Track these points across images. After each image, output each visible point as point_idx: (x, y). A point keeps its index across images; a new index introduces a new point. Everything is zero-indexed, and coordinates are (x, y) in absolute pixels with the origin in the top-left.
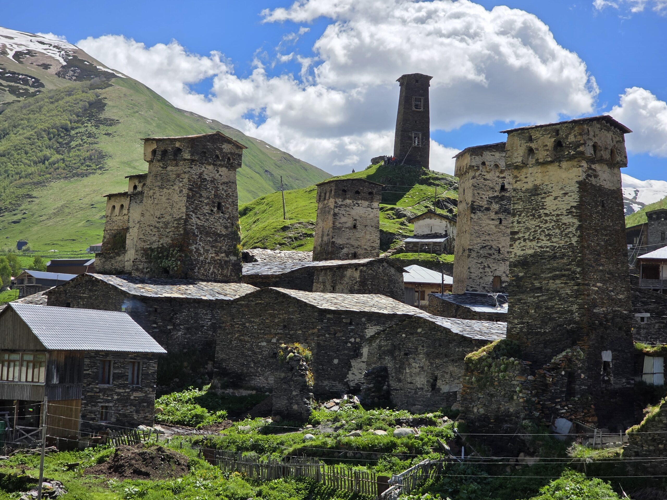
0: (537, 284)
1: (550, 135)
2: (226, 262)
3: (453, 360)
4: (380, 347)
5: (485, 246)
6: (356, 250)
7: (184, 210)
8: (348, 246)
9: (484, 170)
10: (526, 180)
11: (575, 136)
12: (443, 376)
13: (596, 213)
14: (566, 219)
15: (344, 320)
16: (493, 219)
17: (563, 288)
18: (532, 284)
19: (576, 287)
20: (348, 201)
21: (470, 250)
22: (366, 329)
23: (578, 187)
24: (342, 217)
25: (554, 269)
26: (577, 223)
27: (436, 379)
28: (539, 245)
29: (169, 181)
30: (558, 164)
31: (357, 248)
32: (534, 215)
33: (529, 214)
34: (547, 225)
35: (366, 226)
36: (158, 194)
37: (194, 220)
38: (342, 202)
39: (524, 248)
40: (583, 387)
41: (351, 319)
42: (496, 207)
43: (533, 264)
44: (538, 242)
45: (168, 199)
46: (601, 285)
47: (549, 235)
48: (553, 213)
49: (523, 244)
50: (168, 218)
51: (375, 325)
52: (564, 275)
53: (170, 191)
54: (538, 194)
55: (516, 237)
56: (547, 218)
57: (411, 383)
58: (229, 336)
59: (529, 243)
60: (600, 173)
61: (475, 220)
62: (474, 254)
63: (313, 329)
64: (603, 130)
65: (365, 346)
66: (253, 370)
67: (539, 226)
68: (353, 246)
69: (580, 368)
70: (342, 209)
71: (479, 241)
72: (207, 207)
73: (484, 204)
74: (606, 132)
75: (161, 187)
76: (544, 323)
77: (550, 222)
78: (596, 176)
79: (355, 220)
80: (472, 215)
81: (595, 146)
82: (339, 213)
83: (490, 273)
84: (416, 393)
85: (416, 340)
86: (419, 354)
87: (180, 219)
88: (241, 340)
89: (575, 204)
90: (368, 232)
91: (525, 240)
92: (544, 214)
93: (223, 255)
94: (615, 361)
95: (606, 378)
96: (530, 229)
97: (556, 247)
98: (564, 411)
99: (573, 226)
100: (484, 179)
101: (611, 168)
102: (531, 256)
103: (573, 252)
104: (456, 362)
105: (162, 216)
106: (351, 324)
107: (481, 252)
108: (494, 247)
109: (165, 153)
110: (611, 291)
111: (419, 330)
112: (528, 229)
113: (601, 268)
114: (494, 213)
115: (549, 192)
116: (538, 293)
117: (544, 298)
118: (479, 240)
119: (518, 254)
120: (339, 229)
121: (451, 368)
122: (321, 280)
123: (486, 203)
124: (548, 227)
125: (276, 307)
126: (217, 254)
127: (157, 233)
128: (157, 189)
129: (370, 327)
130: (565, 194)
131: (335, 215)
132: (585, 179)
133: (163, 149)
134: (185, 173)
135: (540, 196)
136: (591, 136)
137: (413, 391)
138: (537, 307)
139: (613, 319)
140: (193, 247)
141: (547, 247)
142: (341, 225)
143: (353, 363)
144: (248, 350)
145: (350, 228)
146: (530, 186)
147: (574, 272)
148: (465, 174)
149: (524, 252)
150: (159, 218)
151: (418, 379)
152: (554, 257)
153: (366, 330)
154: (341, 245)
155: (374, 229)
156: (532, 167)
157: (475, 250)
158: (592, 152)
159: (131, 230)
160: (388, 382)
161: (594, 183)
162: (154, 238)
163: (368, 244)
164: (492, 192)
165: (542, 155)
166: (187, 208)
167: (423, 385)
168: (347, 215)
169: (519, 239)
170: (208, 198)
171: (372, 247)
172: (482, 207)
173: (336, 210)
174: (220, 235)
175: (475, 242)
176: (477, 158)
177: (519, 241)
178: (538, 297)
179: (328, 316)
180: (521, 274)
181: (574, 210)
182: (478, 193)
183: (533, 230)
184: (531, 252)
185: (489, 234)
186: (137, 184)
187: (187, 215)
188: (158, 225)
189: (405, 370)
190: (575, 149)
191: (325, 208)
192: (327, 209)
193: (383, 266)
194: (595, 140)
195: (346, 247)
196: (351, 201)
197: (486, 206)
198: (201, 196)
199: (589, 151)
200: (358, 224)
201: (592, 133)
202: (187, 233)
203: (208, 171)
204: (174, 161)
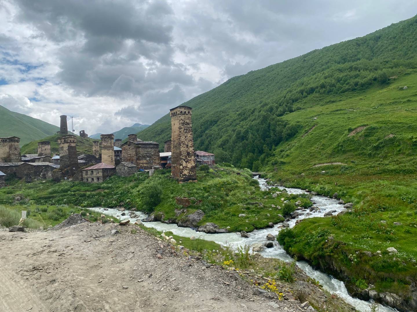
0: (64, 160)
2: (18, 159)
8: (44, 153)
13: (71, 149)
19: (69, 160)
22: (43, 168)
29: (5, 145)
30: (65, 143)
37: (11, 152)
50: (5, 152)
52: (67, 158)
54: (63, 148)
58: (19, 171)
63: (33, 168)
74: (72, 138)
76: (65, 165)
79: (46, 148)
86: (50, 171)
90: (48, 151)
94: (75, 169)
99: (67, 152)
101: (74, 143)
103: (68, 155)
106: (40, 167)
111: (49, 167)
120: (43, 150)
122: (37, 160)
124: (64, 152)
125: (27, 166)
126: (16, 157)
127: (3, 155)
130: (66, 147)
132: (69, 145)
133: (3, 140)
134: (8, 144)
139: (75, 163)
140: (11, 157)
141: (64, 155)
143: (41, 173)
144: (22, 173)
156: (62, 144)
166: (9, 150)
173: (42, 147)
174: (16, 154)
179: (36, 166)
181: (68, 149)
189: (48, 173)
190: (67, 141)
191: (39, 147)
194: (70, 140)
196: (44, 145)
198: (12, 148)
203: (13, 143)
204: (6, 142)
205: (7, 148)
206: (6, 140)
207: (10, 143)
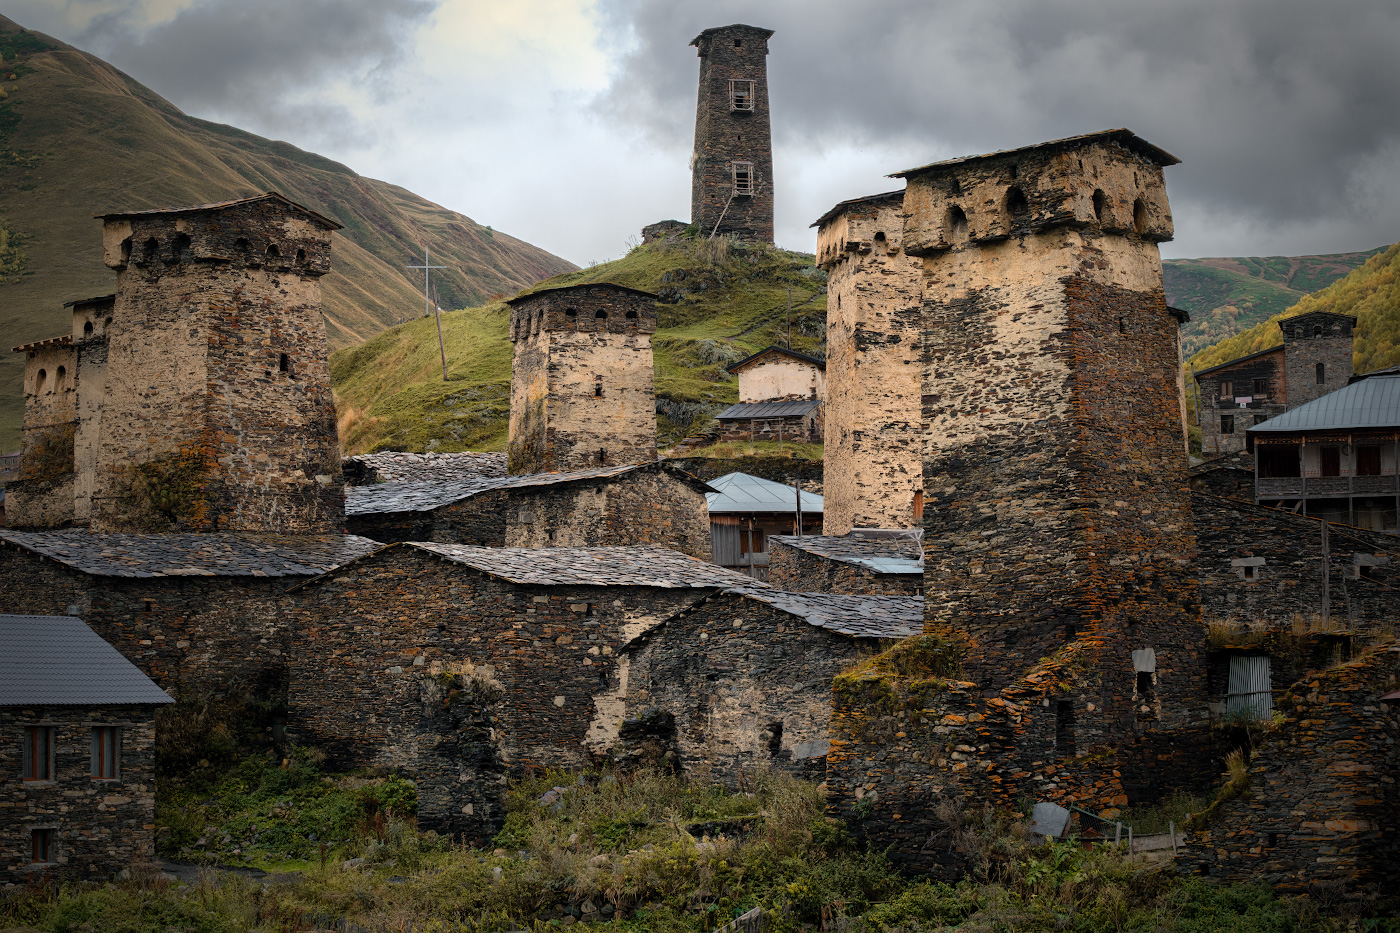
0: (987, 511)
1: (997, 179)
2: (306, 488)
3: (814, 687)
4: (653, 665)
5: (892, 424)
6: (604, 445)
7: (204, 376)
8: (585, 436)
9: (882, 251)
10: (949, 280)
11: (1052, 178)
12: (794, 723)
13: (1106, 346)
14: (1039, 364)
15: (574, 608)
16: (907, 362)
17: (1041, 515)
18: (975, 509)
19: (1069, 513)
20: (581, 337)
21: (857, 434)
22: (624, 624)
23: (1064, 292)
24: (569, 372)
25: (1019, 475)
26: (1066, 371)
27: (778, 729)
28: (986, 423)
29: (165, 310)
30: (1018, 241)
31: (606, 439)
32: (971, 358)
33: (960, 356)
34: (1001, 378)
35: (622, 390)
36: (141, 342)
37: (227, 397)
38: (568, 337)
39: (953, 432)
40: (1094, 732)
41: (589, 605)
42: (911, 333)
43: (975, 466)
44: (982, 417)
45: (166, 352)
46: (1126, 504)
47: (1005, 400)
48: (1012, 352)
49: (951, 421)
50: (166, 395)
51: (644, 615)
52: (1042, 488)
53: (169, 333)
54: (979, 311)
55: (935, 407)
56: (1001, 364)
57: (726, 742)
58: (318, 657)
59: (962, 420)
60: (1111, 258)
61: (867, 365)
62: (866, 443)
63: (506, 629)
64: (1115, 162)
65: (624, 662)
66: (374, 732)
67: (983, 381)
68: (597, 437)
69: (1084, 691)
70: (568, 354)
71: (880, 413)
72: (258, 367)
73: (886, 328)
74: (1121, 166)
75: (148, 326)
76: (1004, 596)
77: (1008, 372)
78: (1102, 266)
79: (599, 377)
80: (860, 355)
81: (1098, 199)
82: (560, 364)
83: (905, 483)
84: (737, 763)
85: (731, 645)
86: (739, 677)
87: (194, 396)
88: (345, 666)
89: (1059, 329)
90: (628, 405)
91: (954, 414)
92: (994, 353)
93: (299, 473)
94: (1162, 671)
95: (1145, 709)
96: (964, 389)
97: (1021, 426)
98: (1052, 786)
99: (1056, 378)
100: (883, 272)
101: (1136, 245)
102: (970, 448)
103: (1059, 436)
104: (821, 691)
105: (153, 392)
106: (589, 613)
107: (884, 437)
108: (912, 424)
109: (152, 245)
110: (1147, 518)
111: (737, 622)
112: (959, 388)
113: (1123, 467)
114: (908, 348)
115: (1002, 305)
116: (988, 529)
117: (1002, 539)
118: (878, 412)
119: (940, 446)
120: (564, 399)
121: (812, 706)
122: (521, 518)
123: (888, 325)
124: (1003, 382)
125: (422, 585)
126: (284, 469)
127: (143, 432)
128: (138, 329)
129: (633, 620)
130: (1037, 308)
131: (552, 368)
132: (1078, 274)
133: (148, 237)
134: (201, 290)
135: (983, 316)
136: (1087, 177)
137: (732, 761)
138: (989, 560)
139: (1155, 578)
140: (228, 459)
141: (1003, 427)
142: (568, 391)
143: (599, 701)
144: (362, 685)
145: (589, 397)
146: (960, 293)
147: (1063, 480)
148: (840, 262)
149: (954, 440)
150: (147, 396)
151: (738, 732)
152: (1019, 449)
153: (625, 628)
154: (569, 435)
155: (643, 396)
156: (963, 250)
157: (870, 433)
158: (1092, 212)
159: (83, 426)
160: (676, 741)
161: (1098, 279)
162: (138, 444)
163: (631, 429)
164: (902, 301)
165: (982, 224)
166: (210, 370)
167: (752, 744)
168: (579, 368)
169: (942, 411)
170: (258, 345)
171: (640, 436)
172: (881, 335)
173: (555, 358)
174: (290, 429)
175: (869, 416)
176: (864, 224)
177: (941, 417)
178: (989, 538)
179: (537, 599)
180: (950, 490)
181: (1056, 342)
182: (871, 305)
183: (971, 391)
184: (969, 438)
185: (900, 396)
186: (92, 319)
187: (212, 387)
188: (144, 412)
189: (712, 712)
190: (1053, 207)
191: (530, 353)
192: (534, 356)
193: (659, 481)
194: (1099, 184)
195: (581, 440)
196: (587, 336)
197: (892, 333)
198: (241, 342)
199: (1083, 210)
200: (605, 386)
201: (1088, 170)
202: (211, 427)
203: (255, 284)
204: (174, 265)
205: (182, 348)
206: (183, 240)
207: (224, 284)
